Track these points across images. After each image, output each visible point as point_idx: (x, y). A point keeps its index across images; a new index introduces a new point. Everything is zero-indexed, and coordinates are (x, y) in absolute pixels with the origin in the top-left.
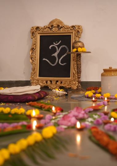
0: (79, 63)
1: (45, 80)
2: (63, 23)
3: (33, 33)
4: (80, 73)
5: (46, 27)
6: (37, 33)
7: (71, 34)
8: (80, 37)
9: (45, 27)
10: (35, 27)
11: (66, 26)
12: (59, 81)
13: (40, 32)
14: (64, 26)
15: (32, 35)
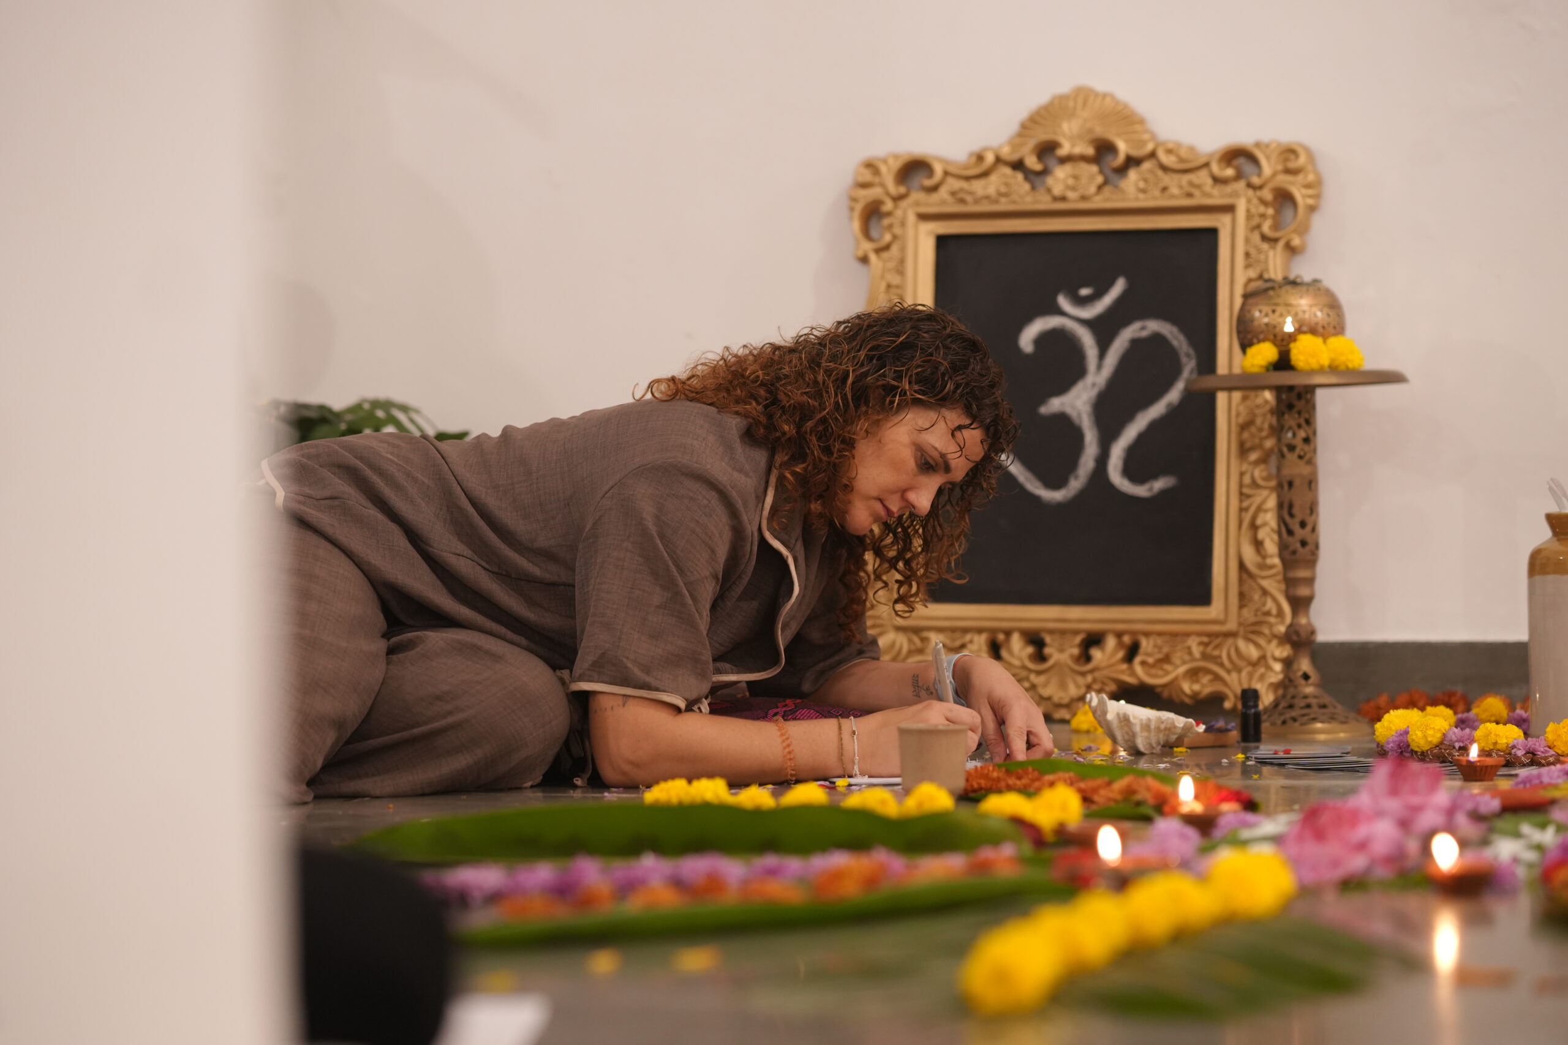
0: (1304, 470)
1: (979, 631)
2: (1142, 122)
3: (872, 214)
4: (1311, 561)
5: (990, 158)
6: (907, 212)
7: (1222, 222)
8: (1296, 241)
9: (980, 158)
10: (896, 165)
11: (1169, 151)
12: (1111, 642)
13: (941, 201)
14: (1153, 155)
15: (866, 233)
